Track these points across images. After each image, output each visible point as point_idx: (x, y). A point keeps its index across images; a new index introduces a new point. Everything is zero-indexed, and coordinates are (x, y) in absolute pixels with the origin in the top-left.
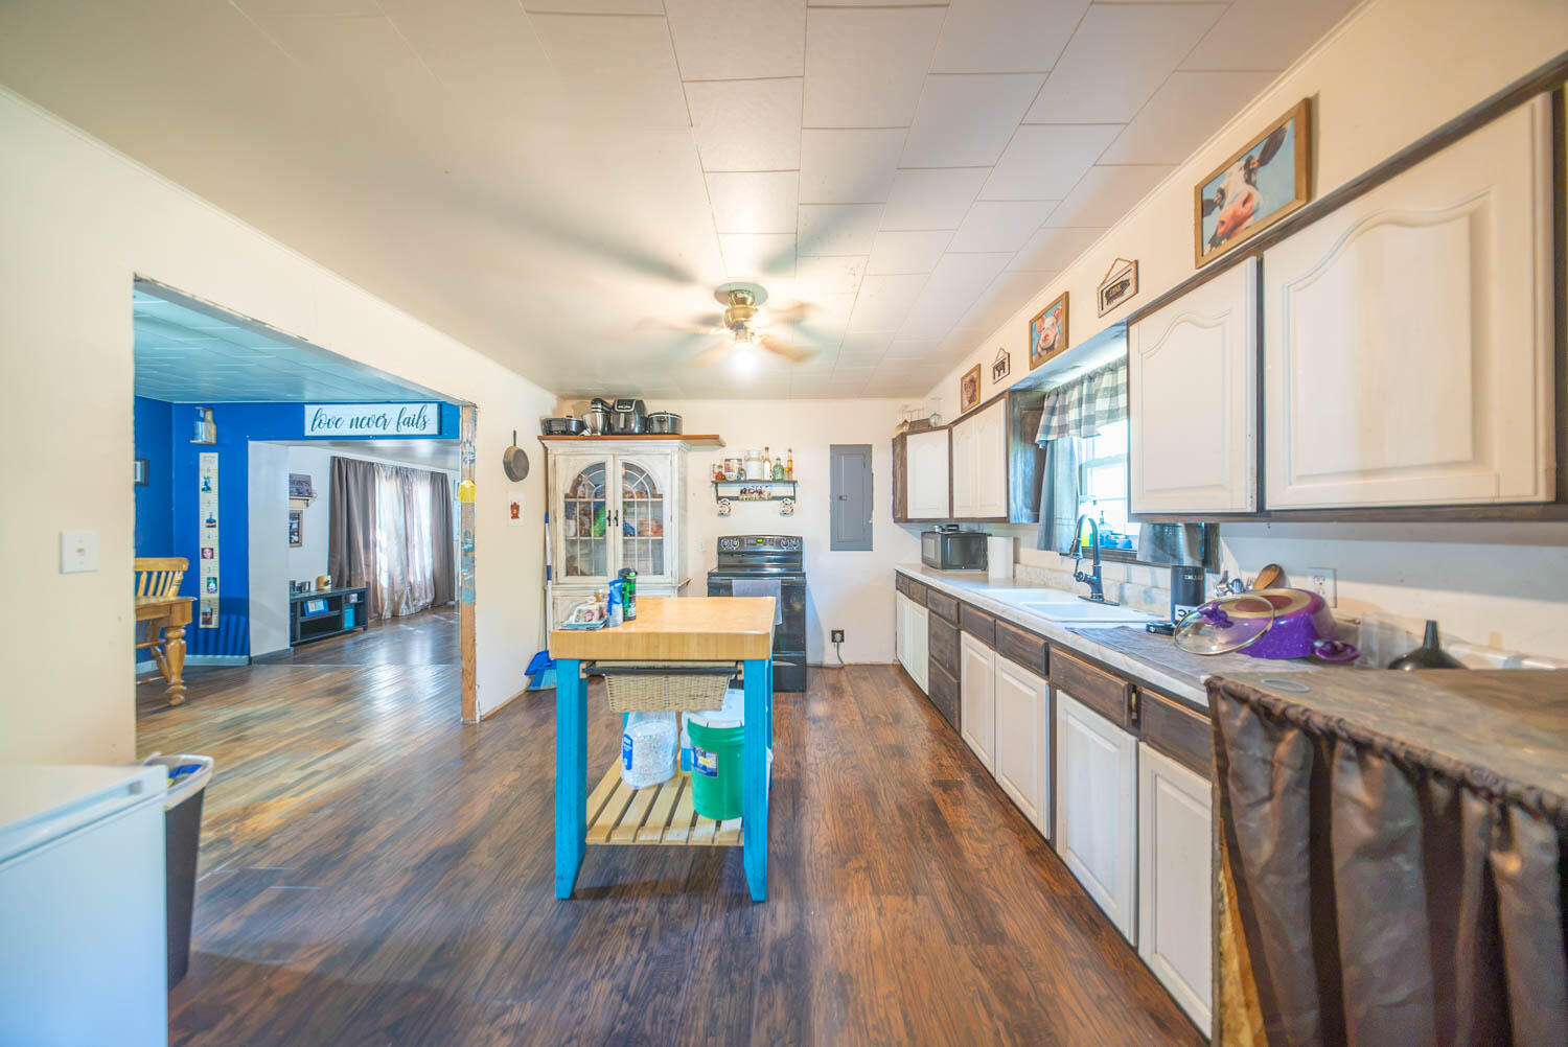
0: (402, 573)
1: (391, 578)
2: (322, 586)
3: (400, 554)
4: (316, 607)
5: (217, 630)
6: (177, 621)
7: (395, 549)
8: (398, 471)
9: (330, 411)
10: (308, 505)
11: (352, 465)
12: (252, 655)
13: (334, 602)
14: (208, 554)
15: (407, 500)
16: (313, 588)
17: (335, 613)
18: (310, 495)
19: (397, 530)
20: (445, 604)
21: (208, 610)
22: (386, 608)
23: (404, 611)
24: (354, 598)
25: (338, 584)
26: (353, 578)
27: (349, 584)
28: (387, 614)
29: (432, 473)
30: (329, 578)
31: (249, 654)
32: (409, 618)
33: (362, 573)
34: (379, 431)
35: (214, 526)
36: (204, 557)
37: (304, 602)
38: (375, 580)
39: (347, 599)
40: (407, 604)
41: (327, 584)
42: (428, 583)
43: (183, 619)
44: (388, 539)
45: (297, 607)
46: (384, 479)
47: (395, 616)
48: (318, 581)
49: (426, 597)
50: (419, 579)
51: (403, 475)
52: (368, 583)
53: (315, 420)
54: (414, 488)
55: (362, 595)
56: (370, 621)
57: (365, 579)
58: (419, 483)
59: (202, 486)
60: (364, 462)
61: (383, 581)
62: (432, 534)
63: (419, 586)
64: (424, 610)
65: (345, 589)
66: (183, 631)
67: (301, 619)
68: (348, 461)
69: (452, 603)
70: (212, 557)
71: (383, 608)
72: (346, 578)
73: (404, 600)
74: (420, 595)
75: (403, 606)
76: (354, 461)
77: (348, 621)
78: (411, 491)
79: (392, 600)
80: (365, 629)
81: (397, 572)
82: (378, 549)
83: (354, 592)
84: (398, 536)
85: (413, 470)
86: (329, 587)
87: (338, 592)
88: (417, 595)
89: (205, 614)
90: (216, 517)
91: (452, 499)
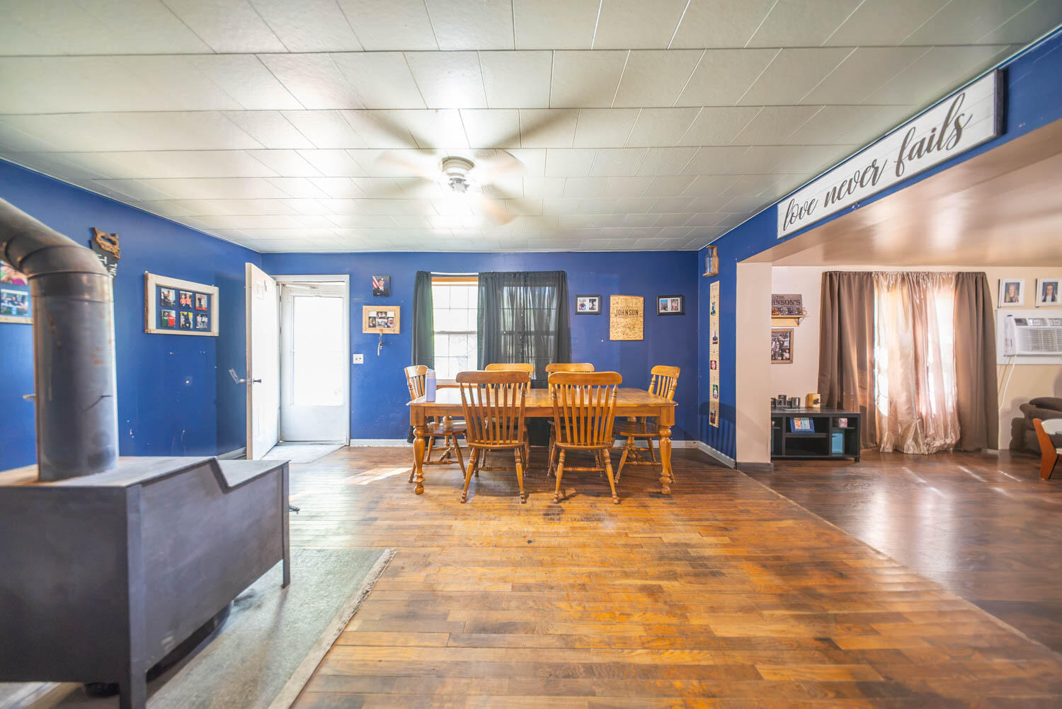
0: (909, 401)
1: (892, 404)
2: (811, 404)
3: (906, 378)
4: (802, 425)
5: (718, 429)
6: (664, 422)
7: (899, 371)
8: (904, 278)
9: (801, 199)
10: (798, 324)
11: (845, 278)
12: (737, 461)
13: (821, 423)
14: (713, 366)
15: (917, 312)
16: (803, 404)
17: (823, 435)
18: (800, 312)
19: (902, 349)
20: (979, 450)
21: (713, 412)
22: (885, 439)
23: (910, 447)
24: (843, 423)
25: (828, 403)
26: (844, 399)
27: (840, 406)
28: (887, 447)
29: (958, 275)
30: (818, 396)
31: (735, 459)
32: (918, 459)
33: (855, 395)
34: (869, 190)
35: (716, 343)
36: (712, 368)
37: (789, 419)
38: (873, 407)
39: (836, 423)
40: (915, 440)
41: (816, 402)
42: (949, 419)
43: (668, 422)
44: (891, 359)
45: (781, 423)
46: (885, 290)
47: (898, 450)
48: (808, 397)
49: (946, 436)
50: (934, 411)
51: (913, 283)
52: (863, 408)
53: (787, 217)
54: (929, 296)
55: (853, 420)
56: (862, 451)
57: (860, 401)
58: (936, 289)
59: (711, 311)
60: (859, 273)
61: (883, 408)
62: (956, 356)
63: (935, 420)
64: (942, 452)
65: (836, 412)
66: (670, 431)
67: (785, 435)
68: (840, 274)
69: (991, 452)
70: (715, 369)
71: (881, 439)
72: (836, 399)
73: (911, 434)
74: (937, 433)
75: (910, 441)
76: (849, 274)
77: (837, 444)
78: (924, 300)
79: (893, 431)
80: (857, 460)
81: (902, 399)
82: (876, 370)
83: (844, 416)
84: (904, 356)
85: (928, 274)
86: (818, 406)
87: (827, 413)
88: (931, 432)
89: (712, 414)
90: (718, 336)
91: (994, 307)
